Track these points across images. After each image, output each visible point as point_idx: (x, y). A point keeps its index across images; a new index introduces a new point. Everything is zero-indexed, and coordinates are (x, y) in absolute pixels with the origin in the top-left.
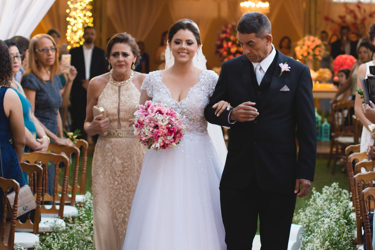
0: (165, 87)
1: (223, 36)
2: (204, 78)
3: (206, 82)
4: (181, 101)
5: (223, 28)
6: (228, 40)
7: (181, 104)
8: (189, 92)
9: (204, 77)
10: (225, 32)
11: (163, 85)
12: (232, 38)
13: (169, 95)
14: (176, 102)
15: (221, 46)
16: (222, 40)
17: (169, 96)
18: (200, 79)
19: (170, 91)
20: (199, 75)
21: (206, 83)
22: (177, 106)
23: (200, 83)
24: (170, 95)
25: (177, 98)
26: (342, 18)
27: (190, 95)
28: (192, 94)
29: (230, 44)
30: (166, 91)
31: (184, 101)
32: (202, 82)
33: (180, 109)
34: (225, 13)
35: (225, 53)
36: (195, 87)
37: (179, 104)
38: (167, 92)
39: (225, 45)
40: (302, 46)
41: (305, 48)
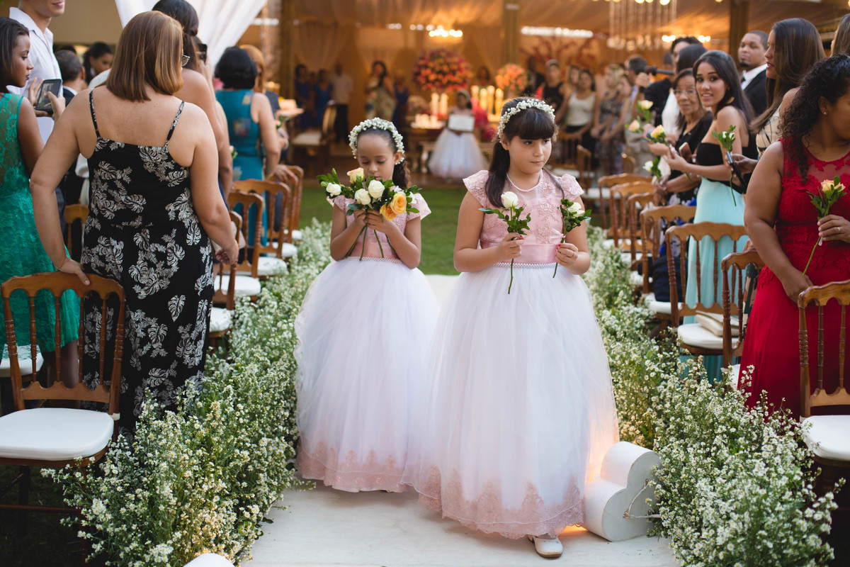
1: (421, 62)
5: (421, 55)
6: (426, 67)
10: (422, 58)
12: (431, 65)
15: (418, 74)
16: (420, 67)
26: (536, 49)
29: (428, 71)
35: (423, 81)
39: (425, 72)
40: (503, 75)
41: (507, 77)
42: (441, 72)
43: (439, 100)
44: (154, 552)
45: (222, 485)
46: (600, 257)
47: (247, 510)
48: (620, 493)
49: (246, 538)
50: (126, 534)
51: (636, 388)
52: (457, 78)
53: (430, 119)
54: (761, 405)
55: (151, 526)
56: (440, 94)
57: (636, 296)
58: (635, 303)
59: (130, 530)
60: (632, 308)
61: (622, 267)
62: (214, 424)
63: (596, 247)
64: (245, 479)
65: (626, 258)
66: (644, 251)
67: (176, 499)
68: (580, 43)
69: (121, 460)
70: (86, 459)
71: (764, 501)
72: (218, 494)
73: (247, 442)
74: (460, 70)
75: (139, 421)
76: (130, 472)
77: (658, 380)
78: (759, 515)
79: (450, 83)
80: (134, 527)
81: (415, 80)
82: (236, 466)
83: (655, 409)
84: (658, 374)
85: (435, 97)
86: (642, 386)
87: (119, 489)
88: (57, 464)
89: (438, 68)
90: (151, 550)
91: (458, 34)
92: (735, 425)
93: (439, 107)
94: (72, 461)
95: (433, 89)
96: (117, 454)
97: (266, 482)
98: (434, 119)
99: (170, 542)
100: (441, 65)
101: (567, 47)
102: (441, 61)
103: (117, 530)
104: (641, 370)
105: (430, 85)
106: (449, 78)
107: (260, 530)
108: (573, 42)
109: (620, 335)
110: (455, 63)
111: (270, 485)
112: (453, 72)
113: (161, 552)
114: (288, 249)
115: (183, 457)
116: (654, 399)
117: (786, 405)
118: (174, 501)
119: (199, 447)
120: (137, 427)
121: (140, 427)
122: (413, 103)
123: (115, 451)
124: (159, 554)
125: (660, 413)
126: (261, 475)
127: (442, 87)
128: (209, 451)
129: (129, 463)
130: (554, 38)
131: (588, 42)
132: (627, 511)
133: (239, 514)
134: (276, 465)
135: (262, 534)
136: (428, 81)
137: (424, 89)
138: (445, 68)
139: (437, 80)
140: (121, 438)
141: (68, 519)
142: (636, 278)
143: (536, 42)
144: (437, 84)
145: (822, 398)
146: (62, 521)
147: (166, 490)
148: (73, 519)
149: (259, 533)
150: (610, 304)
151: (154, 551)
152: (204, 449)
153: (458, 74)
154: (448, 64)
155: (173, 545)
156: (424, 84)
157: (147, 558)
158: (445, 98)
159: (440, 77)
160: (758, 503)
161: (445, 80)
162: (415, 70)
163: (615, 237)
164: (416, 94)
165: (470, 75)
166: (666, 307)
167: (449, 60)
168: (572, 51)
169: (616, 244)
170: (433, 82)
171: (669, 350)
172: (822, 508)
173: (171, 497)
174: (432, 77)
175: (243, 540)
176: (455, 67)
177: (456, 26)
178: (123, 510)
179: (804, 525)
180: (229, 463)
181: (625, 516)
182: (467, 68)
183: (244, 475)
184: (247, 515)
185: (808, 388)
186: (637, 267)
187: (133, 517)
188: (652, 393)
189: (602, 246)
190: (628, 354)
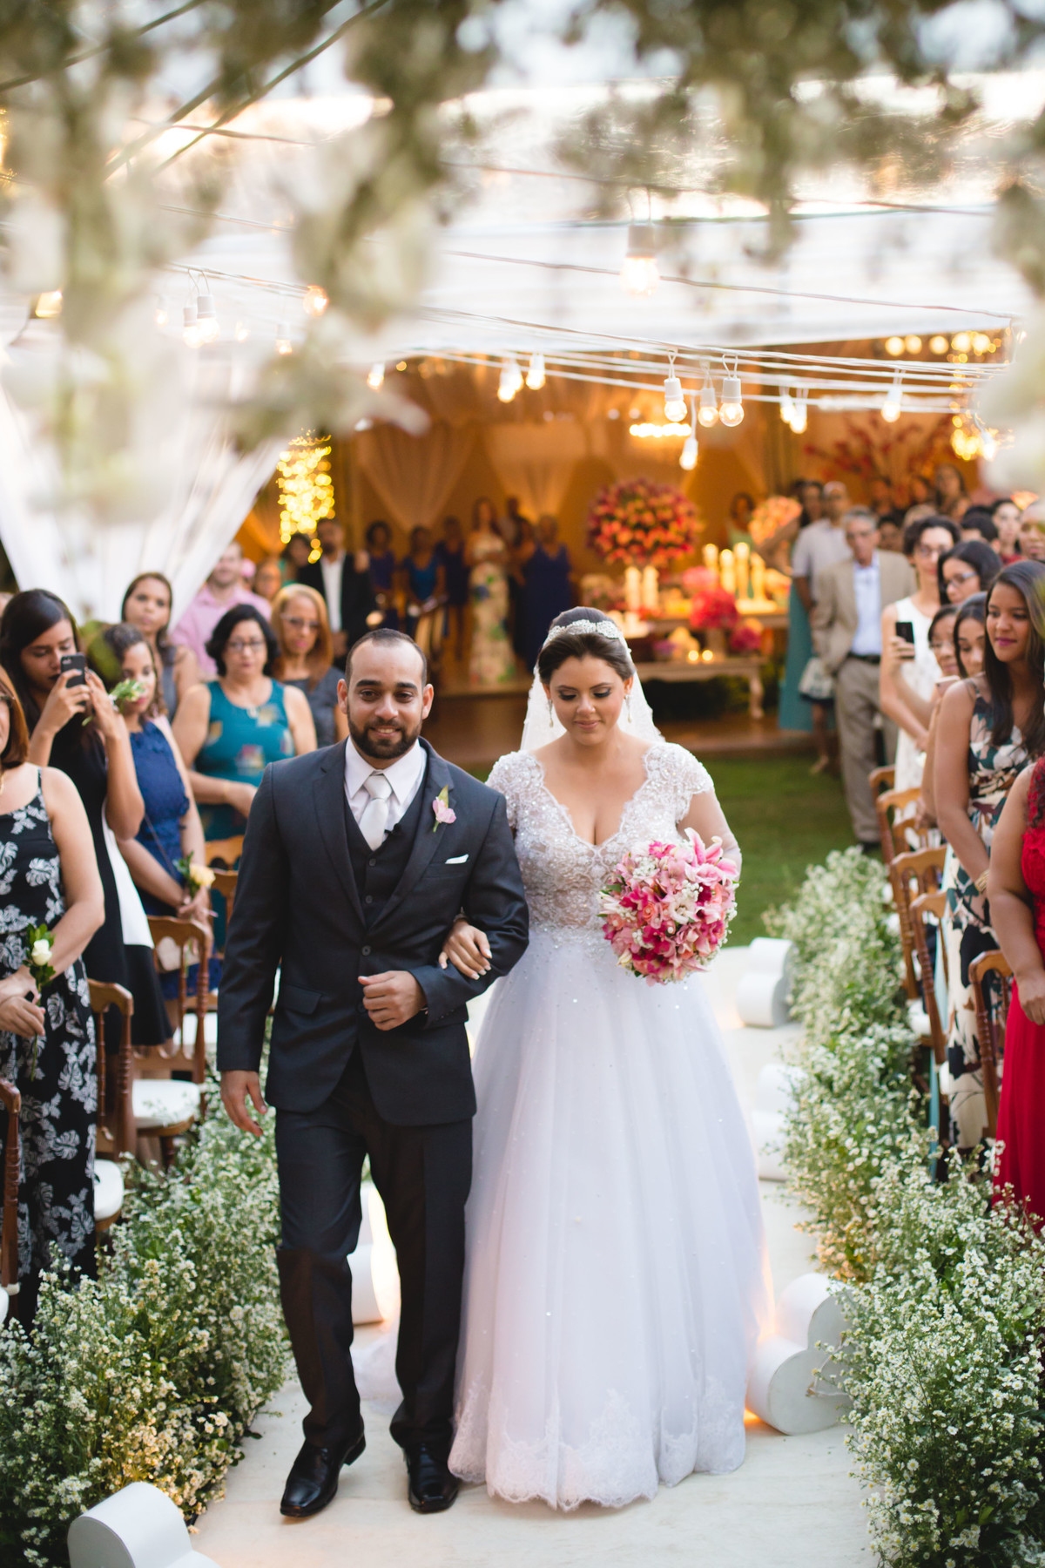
0: (556, 802)
1: (601, 510)
2: (658, 769)
3: (664, 779)
4: (605, 844)
5: (600, 494)
6: (611, 517)
7: (604, 853)
8: (624, 818)
9: (657, 766)
10: (603, 502)
11: (548, 795)
12: (620, 513)
13: (568, 827)
14: (591, 846)
15: (597, 532)
16: (599, 519)
17: (567, 830)
18: (646, 772)
19: (569, 812)
20: (641, 760)
21: (664, 782)
22: (593, 859)
23: (650, 783)
24: (572, 827)
25: (589, 833)
26: (843, 446)
27: (626, 823)
28: (631, 821)
29: (616, 526)
30: (559, 814)
31: (610, 845)
32: (653, 783)
33: (600, 865)
34: (600, 445)
35: (606, 546)
36: (636, 798)
37: (597, 852)
38: (563, 818)
39: (607, 528)
40: (766, 517)
41: (771, 524)
42: (641, 527)
43: (641, 580)
44: (60, 1490)
45: (167, 1386)
47: (212, 1421)
48: (796, 1357)
49: (215, 1465)
50: (24, 1468)
52: (673, 534)
53: (624, 619)
55: (59, 1455)
56: (641, 569)
59: (29, 1463)
62: (152, 1293)
64: (214, 1373)
67: (95, 1411)
68: (929, 426)
69: (16, 1356)
72: (163, 1399)
73: (211, 1314)
74: (677, 518)
75: (41, 1294)
76: (29, 1375)
79: (658, 545)
80: (35, 1457)
81: (591, 545)
82: (193, 1356)
85: (632, 574)
87: (10, 1403)
89: (633, 520)
90: (55, 1487)
93: (641, 594)
95: (628, 560)
96: (11, 1348)
97: (247, 1374)
98: (632, 618)
99: (84, 1474)
100: (639, 512)
101: (901, 437)
102: (639, 504)
103: (10, 1463)
105: (620, 553)
106: (656, 535)
107: (238, 1450)
108: (913, 426)
110: (664, 507)
111: (251, 1378)
112: (665, 525)
113: (70, 1488)
115: (100, 1350)
118: (92, 1415)
119: (129, 1330)
120: (39, 1304)
121: (44, 1302)
122: (590, 590)
123: (8, 1343)
124: (67, 1492)
126: (236, 1365)
127: (645, 555)
128: (146, 1334)
129: (29, 1361)
130: (874, 421)
131: (944, 423)
132: (812, 1386)
133: (200, 1427)
134: (266, 1346)
135: (243, 1456)
136: (615, 544)
137: (610, 560)
138: (648, 518)
139: (633, 542)
140: (15, 1324)
144: (635, 549)
147: (77, 1400)
149: (237, 1456)
151: (59, 1488)
152: (138, 1333)
153: (674, 528)
154: (653, 510)
155: (90, 1477)
156: (609, 552)
157: (52, 1499)
158: (651, 574)
159: (639, 535)
161: (649, 542)
162: (592, 525)
164: (593, 571)
165: (698, 526)
167: (654, 502)
168: (915, 443)
170: (627, 547)
173: (86, 1410)
174: (624, 537)
175: (209, 1468)
176: (667, 514)
178: (17, 1434)
180: (178, 1352)
181: (810, 1393)
182: (690, 514)
183: (212, 1366)
184: (209, 1428)
187: (31, 1443)
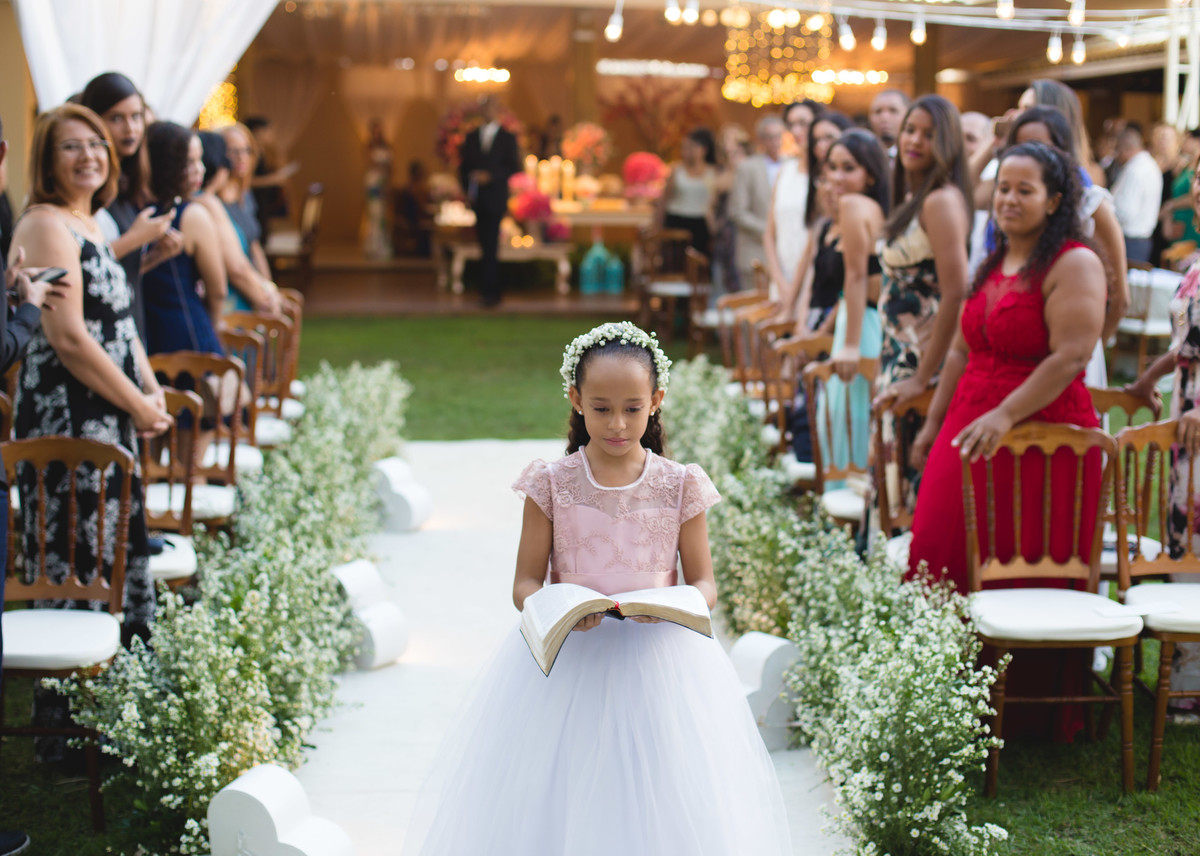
1: (448, 124)
6: (455, 131)
10: (450, 118)
16: (445, 132)
26: (621, 96)
39: (452, 139)
41: (580, 143)
44: (199, 764)
46: (722, 407)
47: (294, 724)
50: (160, 747)
51: (768, 568)
54: (920, 579)
57: (771, 456)
58: (770, 466)
59: (163, 743)
60: (766, 473)
61: (752, 420)
62: (251, 619)
63: (716, 395)
64: (285, 693)
65: (758, 409)
66: (779, 399)
68: (688, 86)
70: (97, 666)
71: (912, 680)
77: (797, 558)
78: (907, 699)
80: (169, 739)
83: (793, 596)
84: (795, 551)
86: (776, 565)
87: (148, 695)
88: (61, 674)
91: (502, 76)
92: (888, 603)
94: (78, 670)
99: (214, 753)
103: (148, 744)
104: (774, 545)
108: (676, 85)
109: (747, 504)
114: (291, 408)
116: (791, 581)
117: (948, 577)
118: (214, 708)
119: (236, 645)
124: (206, 766)
125: (799, 599)
128: (247, 651)
130: (648, 78)
131: (700, 84)
133: (284, 730)
141: (77, 740)
142: (771, 435)
143: (620, 86)
145: (994, 569)
146: (70, 742)
148: (82, 740)
150: (735, 468)
152: (242, 649)
155: (219, 757)
157: (192, 771)
160: (906, 683)
162: (439, 136)
163: (742, 380)
166: (808, 470)
168: (677, 98)
169: (745, 391)
171: (810, 520)
172: (978, 684)
177: (499, 64)
178: (155, 720)
179: (957, 703)
185: (977, 558)
186: (772, 420)
188: (790, 574)
189: (724, 394)
190: (758, 528)
